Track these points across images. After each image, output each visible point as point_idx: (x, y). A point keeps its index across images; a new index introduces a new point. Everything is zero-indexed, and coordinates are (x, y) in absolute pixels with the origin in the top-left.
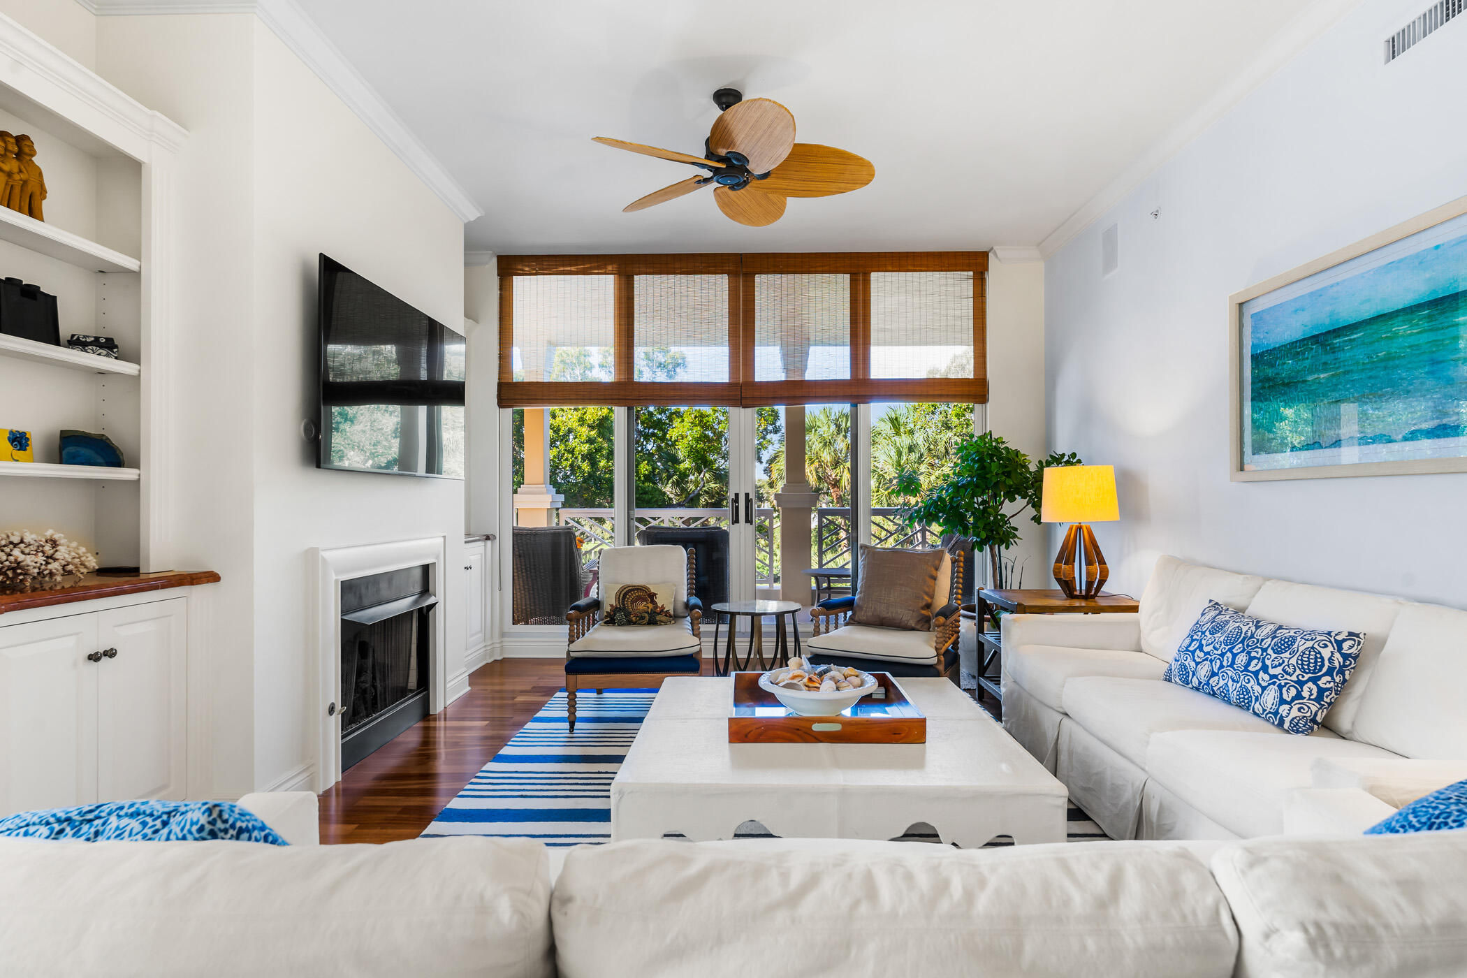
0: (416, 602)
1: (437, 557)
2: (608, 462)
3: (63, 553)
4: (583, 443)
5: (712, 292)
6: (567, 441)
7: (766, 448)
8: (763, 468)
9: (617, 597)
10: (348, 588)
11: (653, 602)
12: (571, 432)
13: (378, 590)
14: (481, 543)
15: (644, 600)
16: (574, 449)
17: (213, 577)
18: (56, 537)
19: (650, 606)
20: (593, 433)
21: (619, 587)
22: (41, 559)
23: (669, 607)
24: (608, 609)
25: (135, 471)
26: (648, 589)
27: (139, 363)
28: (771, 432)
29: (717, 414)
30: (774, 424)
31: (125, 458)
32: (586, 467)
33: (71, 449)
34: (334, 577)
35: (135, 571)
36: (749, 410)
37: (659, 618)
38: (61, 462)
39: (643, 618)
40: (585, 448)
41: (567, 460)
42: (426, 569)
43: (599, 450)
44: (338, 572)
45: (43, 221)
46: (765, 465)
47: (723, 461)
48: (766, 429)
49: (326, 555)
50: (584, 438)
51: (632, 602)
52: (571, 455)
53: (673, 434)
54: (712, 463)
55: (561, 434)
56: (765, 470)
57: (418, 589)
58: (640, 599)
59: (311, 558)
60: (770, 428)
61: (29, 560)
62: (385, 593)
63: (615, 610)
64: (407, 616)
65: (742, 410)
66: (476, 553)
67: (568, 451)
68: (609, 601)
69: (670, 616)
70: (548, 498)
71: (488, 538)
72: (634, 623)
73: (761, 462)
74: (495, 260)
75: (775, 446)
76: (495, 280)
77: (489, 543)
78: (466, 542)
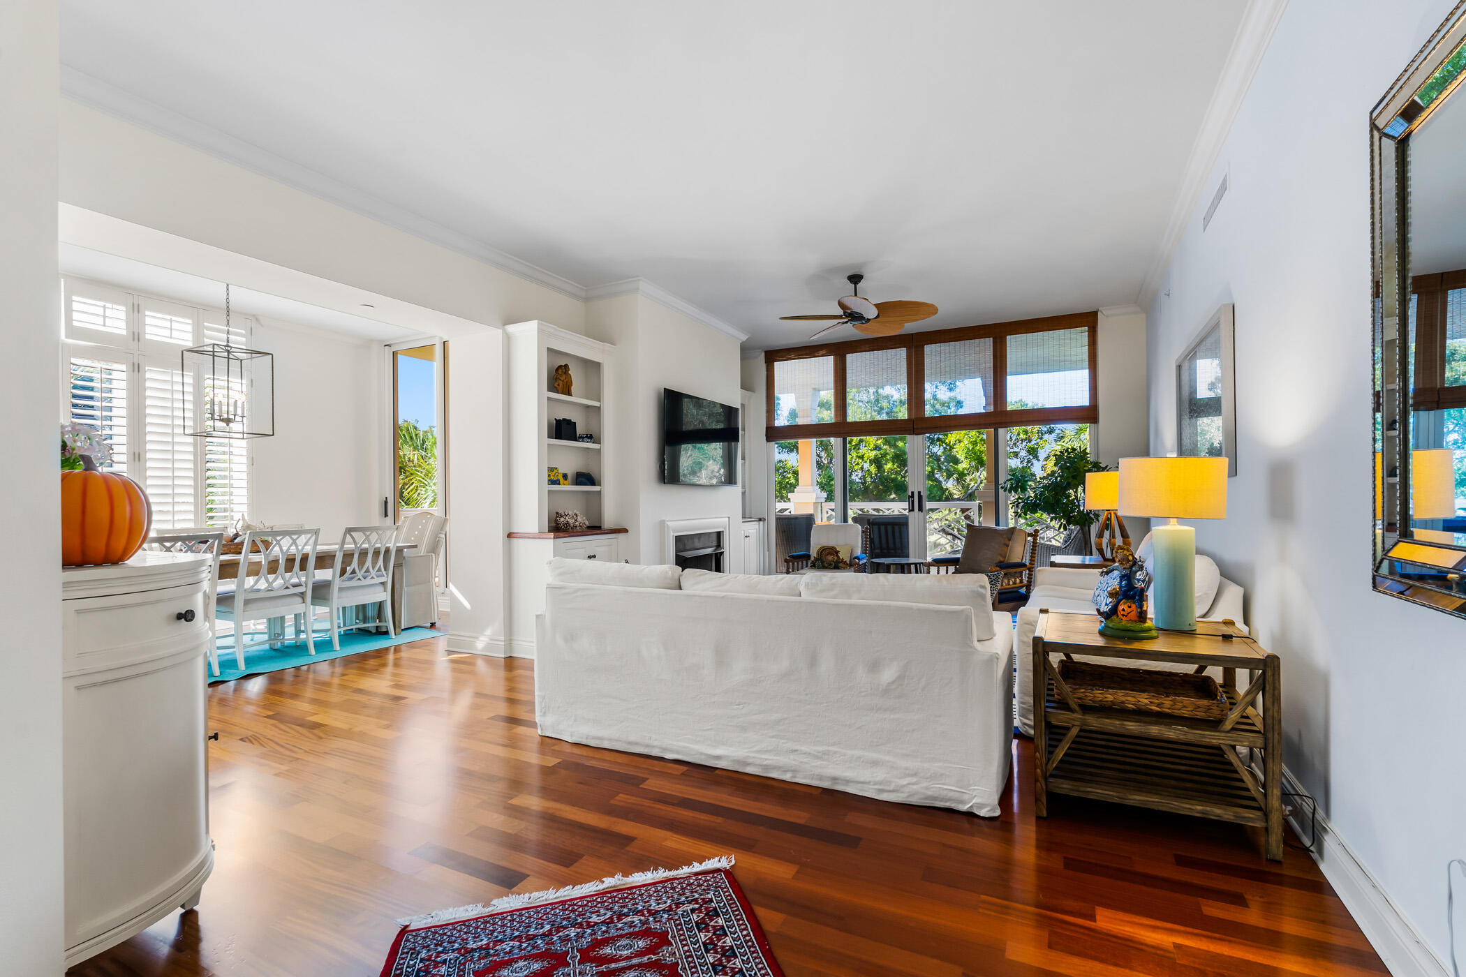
0: (715, 550)
1: (725, 528)
2: (893, 465)
3: (579, 519)
4: (871, 450)
5: (894, 361)
6: (859, 449)
7: (1043, 447)
9: (818, 553)
10: (679, 539)
11: (837, 556)
12: (862, 442)
13: (693, 542)
14: (757, 523)
15: (832, 554)
16: (863, 456)
17: (625, 531)
18: (577, 513)
19: (836, 558)
21: (820, 547)
22: (573, 521)
23: (847, 559)
24: (812, 559)
25: (599, 487)
26: (835, 548)
27: (600, 444)
31: (596, 482)
32: (873, 469)
33: (580, 479)
34: (672, 534)
35: (599, 528)
36: (920, 437)
37: (840, 565)
38: (577, 485)
39: (831, 565)
40: (873, 454)
41: (858, 464)
42: (719, 534)
43: (884, 455)
44: (674, 532)
45: (571, 396)
49: (669, 523)
50: (872, 446)
51: (826, 556)
52: (861, 460)
55: (853, 444)
57: (715, 543)
58: (831, 554)
59: (662, 524)
61: (570, 521)
62: (697, 544)
63: (816, 559)
64: (710, 555)
65: (916, 436)
66: (753, 528)
67: (859, 457)
68: (813, 553)
69: (847, 564)
70: (814, 496)
71: (760, 520)
72: (826, 568)
74: (763, 354)
76: (764, 366)
77: (761, 523)
78: (743, 522)
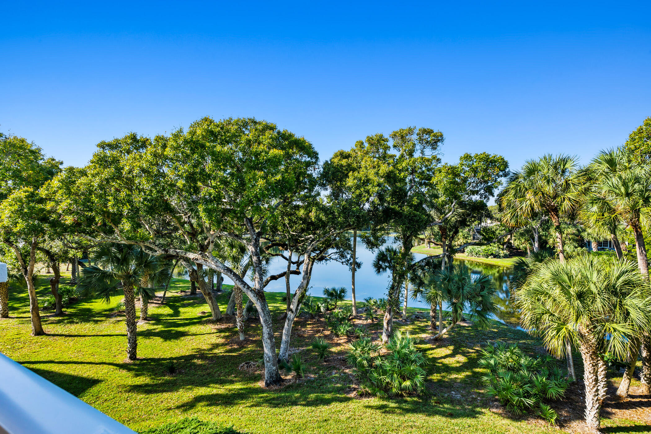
8: (494, 200)
20: (382, 180)
28: (501, 176)
29: (464, 167)
30: (504, 170)
46: (496, 197)
47: (467, 196)
48: (497, 175)
53: (434, 180)
54: (459, 197)
56: (496, 201)
60: (501, 173)
73: (493, 196)
75: (503, 185)
